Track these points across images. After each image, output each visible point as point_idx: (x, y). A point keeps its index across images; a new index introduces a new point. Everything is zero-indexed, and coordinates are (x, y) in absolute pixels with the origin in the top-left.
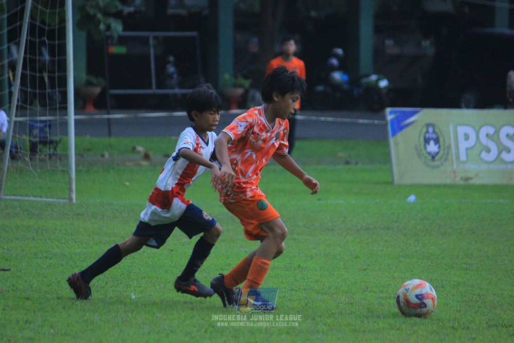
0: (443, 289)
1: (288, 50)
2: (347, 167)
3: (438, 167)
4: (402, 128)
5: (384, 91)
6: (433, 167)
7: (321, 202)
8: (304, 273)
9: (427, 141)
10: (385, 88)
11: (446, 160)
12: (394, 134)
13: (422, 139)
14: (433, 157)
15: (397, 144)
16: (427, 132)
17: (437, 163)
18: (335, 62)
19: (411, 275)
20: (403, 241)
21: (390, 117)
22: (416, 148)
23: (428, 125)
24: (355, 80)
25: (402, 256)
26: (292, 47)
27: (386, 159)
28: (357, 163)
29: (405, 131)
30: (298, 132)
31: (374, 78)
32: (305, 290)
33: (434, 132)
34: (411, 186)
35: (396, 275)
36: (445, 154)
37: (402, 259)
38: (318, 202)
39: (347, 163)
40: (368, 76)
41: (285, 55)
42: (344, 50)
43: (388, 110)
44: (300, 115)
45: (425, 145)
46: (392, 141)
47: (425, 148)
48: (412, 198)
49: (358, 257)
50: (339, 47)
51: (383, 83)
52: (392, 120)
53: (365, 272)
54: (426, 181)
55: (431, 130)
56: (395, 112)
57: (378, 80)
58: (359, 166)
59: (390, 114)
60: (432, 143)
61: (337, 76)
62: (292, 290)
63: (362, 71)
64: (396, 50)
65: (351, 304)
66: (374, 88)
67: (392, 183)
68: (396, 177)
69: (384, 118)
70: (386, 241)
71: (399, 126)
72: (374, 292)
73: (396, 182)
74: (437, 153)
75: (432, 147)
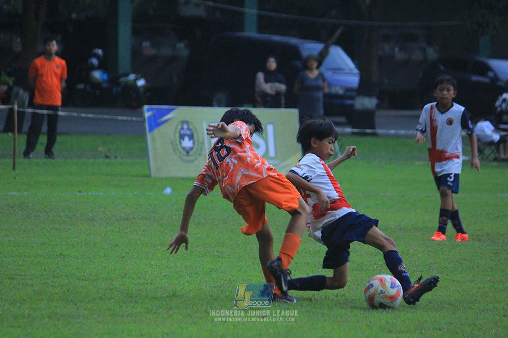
0: (197, 275)
1: (50, 49)
2: (107, 161)
3: (192, 161)
4: (158, 125)
5: (142, 90)
6: (188, 161)
7: (82, 194)
8: (66, 260)
9: (182, 137)
10: (143, 86)
11: (199, 155)
12: (151, 130)
13: (177, 136)
14: (188, 152)
15: (154, 140)
16: (183, 129)
17: (191, 158)
18: (95, 61)
19: (167, 262)
20: (160, 231)
21: (147, 115)
22: (172, 144)
23: (183, 122)
24: (114, 79)
25: (158, 245)
26: (54, 46)
27: (145, 154)
28: (116, 157)
29: (162, 128)
30: (60, 127)
31: (132, 77)
32: (66, 276)
33: (189, 129)
34: (166, 179)
35: (153, 262)
36: (199, 150)
38: (78, 193)
39: (107, 157)
40: (127, 75)
41: (48, 55)
43: (146, 107)
44: (62, 111)
45: (180, 141)
46: (149, 136)
47: (181, 143)
48: (168, 190)
49: (117, 245)
50: (99, 48)
51: (141, 82)
52: (149, 117)
54: (181, 175)
55: (185, 127)
56: (152, 110)
57: (136, 79)
58: (118, 160)
59: (147, 111)
60: (187, 139)
61: (97, 75)
62: (54, 276)
63: (121, 71)
64: (153, 52)
65: (111, 290)
66: (133, 86)
67: (149, 176)
68: (153, 170)
69: (142, 115)
70: (143, 231)
71: (156, 123)
72: (133, 279)
73: (152, 176)
74: (192, 149)
75: (187, 143)
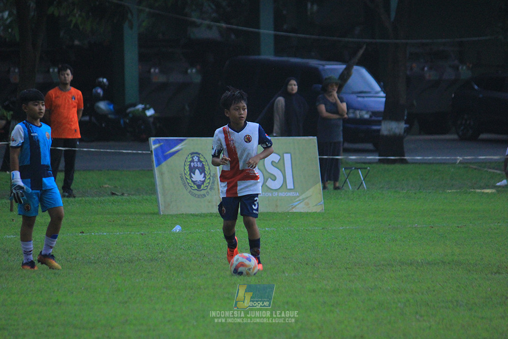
1: (65, 79)
2: (113, 198)
3: (204, 196)
4: (166, 158)
5: (151, 120)
6: (199, 196)
7: (84, 235)
9: (192, 170)
10: (151, 116)
11: (211, 189)
12: (159, 164)
13: (187, 168)
14: (199, 186)
15: (162, 174)
16: (193, 161)
17: (203, 192)
18: (100, 91)
20: (166, 272)
21: (153, 147)
22: (182, 178)
23: (192, 154)
24: (121, 110)
25: (164, 288)
26: (69, 76)
27: (153, 190)
28: (123, 194)
29: (170, 160)
31: (140, 107)
33: (199, 161)
34: (176, 216)
36: (211, 182)
37: (164, 290)
38: (81, 234)
39: (113, 194)
40: (135, 105)
42: (108, 80)
43: (152, 139)
45: (190, 174)
46: (156, 170)
47: (191, 177)
48: (178, 228)
51: (150, 112)
52: (156, 149)
53: (126, 305)
54: (192, 211)
55: (196, 159)
56: (159, 141)
57: (145, 109)
58: (125, 197)
59: (154, 143)
60: (197, 171)
61: (102, 105)
63: (128, 102)
64: (162, 79)
66: (142, 117)
67: (158, 213)
68: (161, 208)
69: (148, 148)
70: (149, 273)
71: (164, 156)
73: (161, 213)
75: (198, 176)
